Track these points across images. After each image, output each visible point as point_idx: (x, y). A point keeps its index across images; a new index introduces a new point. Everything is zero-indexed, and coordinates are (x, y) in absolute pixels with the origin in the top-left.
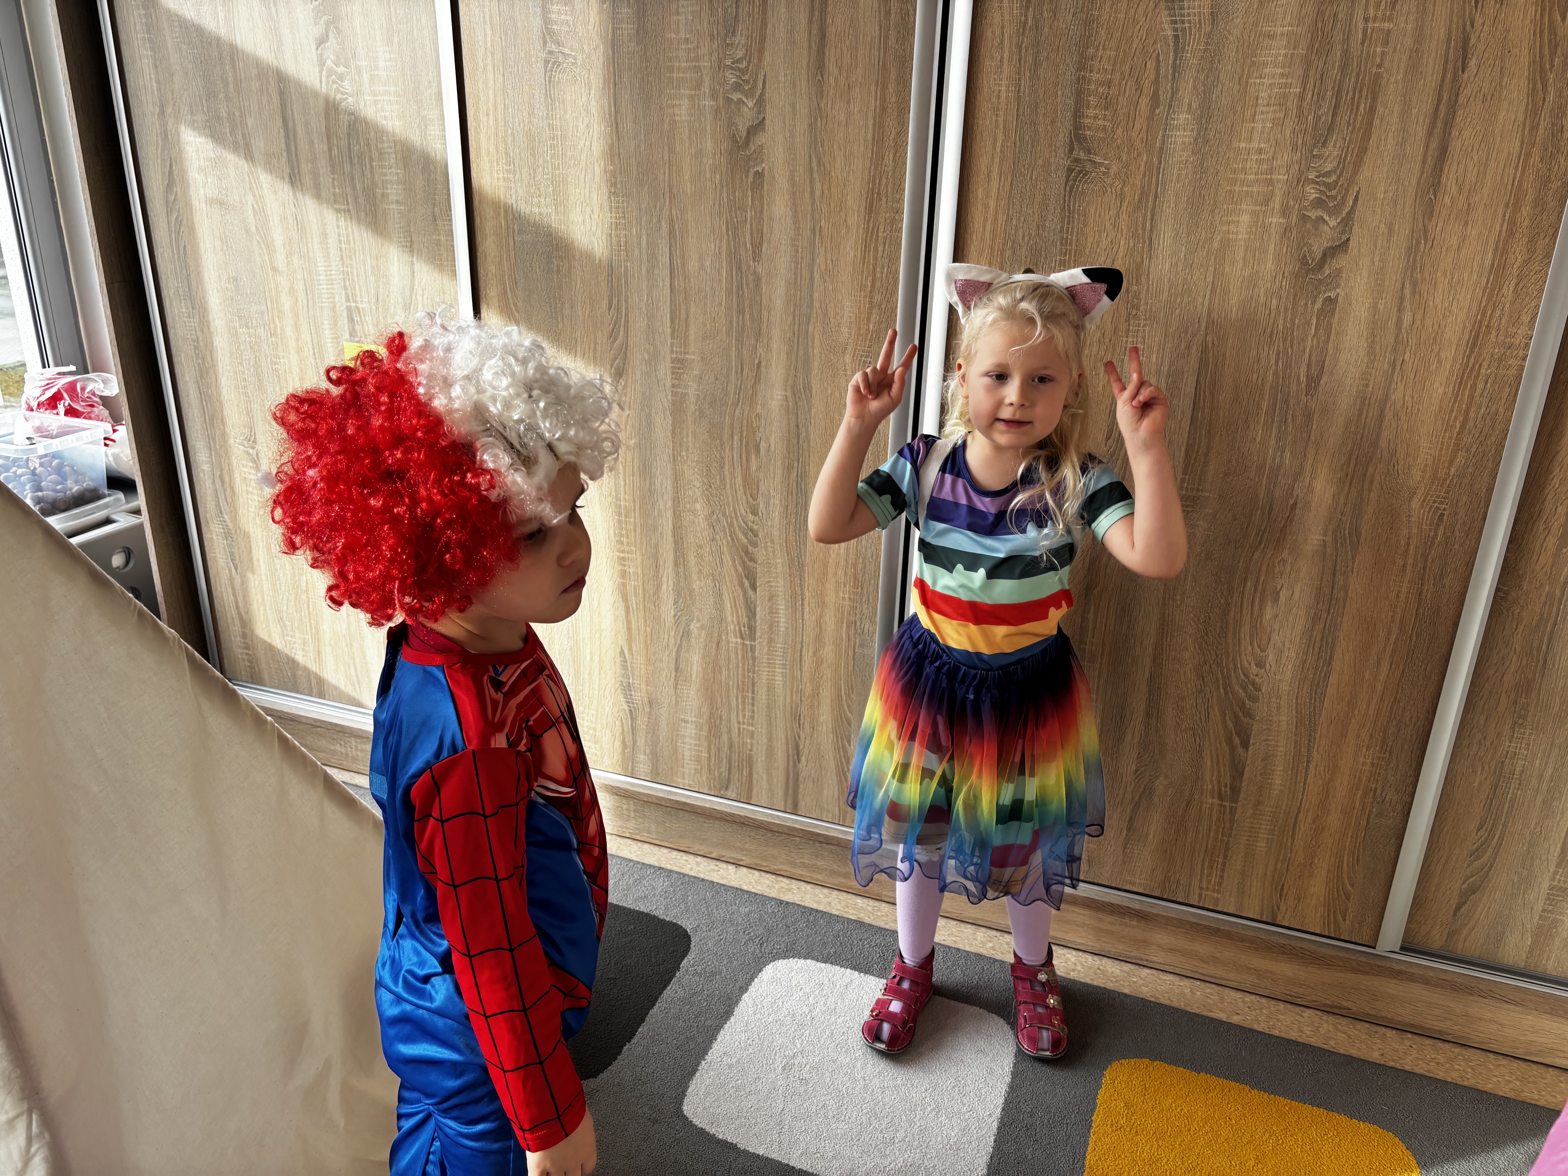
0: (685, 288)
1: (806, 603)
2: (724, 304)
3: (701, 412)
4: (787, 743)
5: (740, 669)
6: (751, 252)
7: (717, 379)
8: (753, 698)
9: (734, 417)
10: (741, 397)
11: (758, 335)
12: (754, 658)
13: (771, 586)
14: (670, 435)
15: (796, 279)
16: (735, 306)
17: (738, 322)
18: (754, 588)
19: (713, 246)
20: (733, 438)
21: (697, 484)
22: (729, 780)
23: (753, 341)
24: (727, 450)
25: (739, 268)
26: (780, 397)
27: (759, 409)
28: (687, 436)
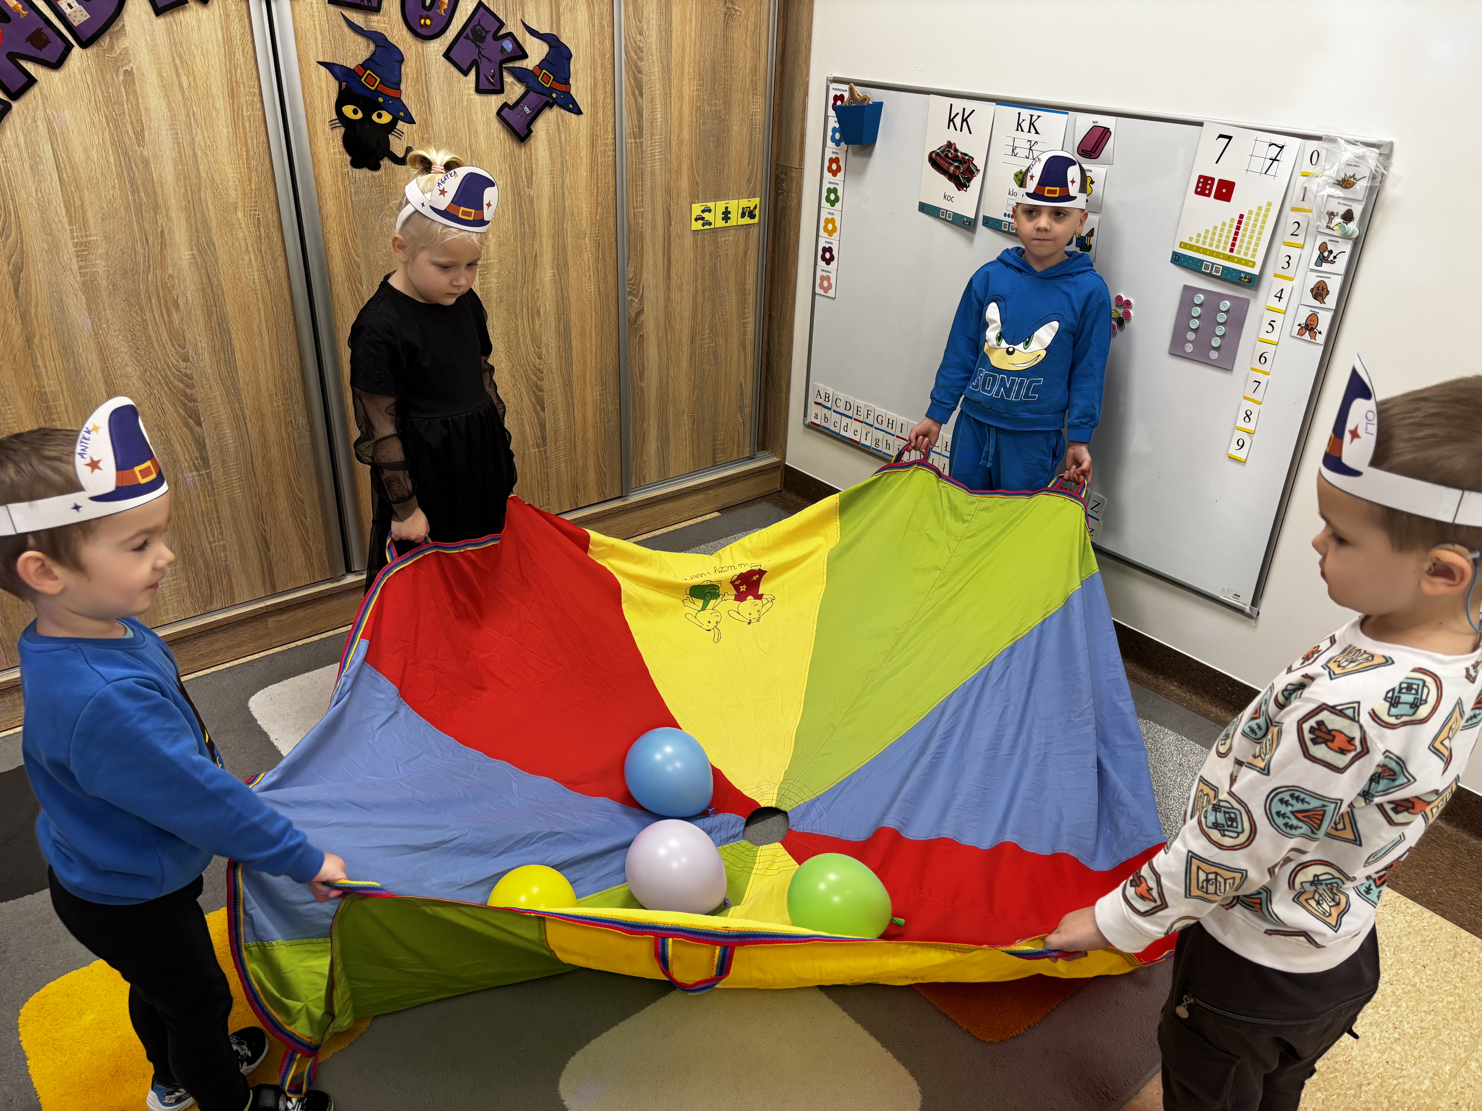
0: (75, 178)
1: (248, 421)
2: (117, 186)
3: (114, 285)
4: (256, 541)
5: (201, 497)
6: (134, 139)
7: (124, 253)
8: (218, 517)
9: (148, 282)
10: (151, 263)
11: (156, 208)
12: (212, 483)
13: (214, 417)
14: (86, 313)
15: (181, 156)
16: (128, 187)
17: (134, 200)
18: (199, 423)
19: (96, 137)
20: (151, 301)
21: (124, 349)
22: (211, 595)
23: (152, 214)
24: (147, 312)
25: (126, 154)
26: (187, 257)
27: (170, 271)
28: (105, 309)
